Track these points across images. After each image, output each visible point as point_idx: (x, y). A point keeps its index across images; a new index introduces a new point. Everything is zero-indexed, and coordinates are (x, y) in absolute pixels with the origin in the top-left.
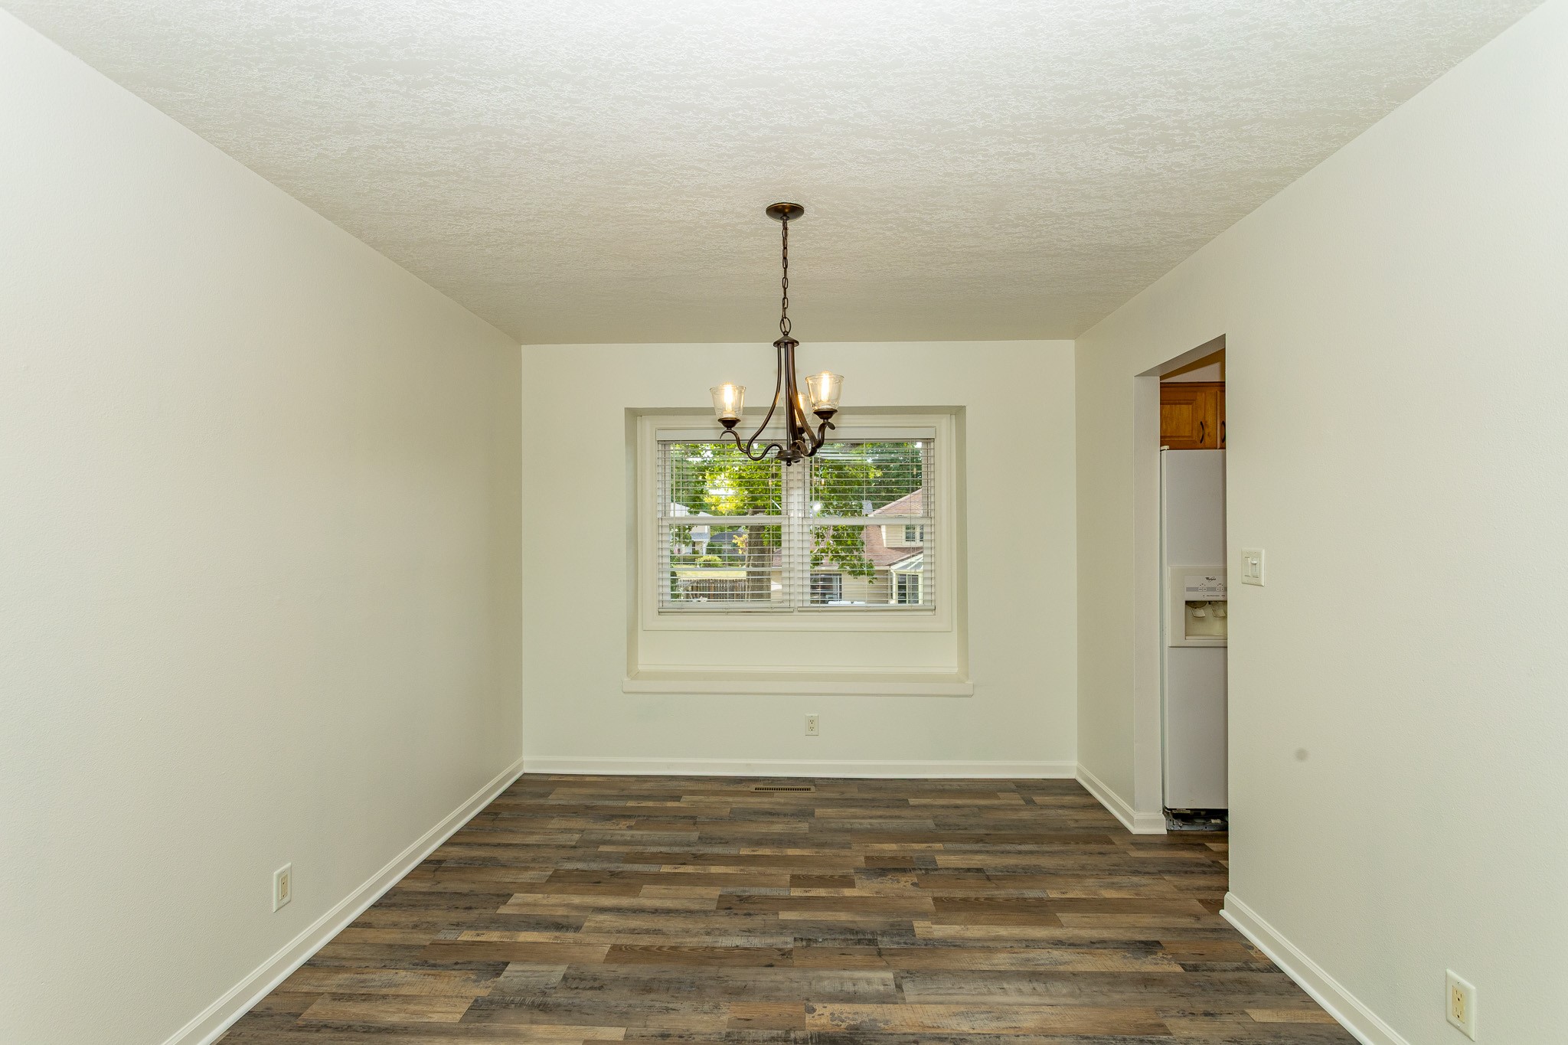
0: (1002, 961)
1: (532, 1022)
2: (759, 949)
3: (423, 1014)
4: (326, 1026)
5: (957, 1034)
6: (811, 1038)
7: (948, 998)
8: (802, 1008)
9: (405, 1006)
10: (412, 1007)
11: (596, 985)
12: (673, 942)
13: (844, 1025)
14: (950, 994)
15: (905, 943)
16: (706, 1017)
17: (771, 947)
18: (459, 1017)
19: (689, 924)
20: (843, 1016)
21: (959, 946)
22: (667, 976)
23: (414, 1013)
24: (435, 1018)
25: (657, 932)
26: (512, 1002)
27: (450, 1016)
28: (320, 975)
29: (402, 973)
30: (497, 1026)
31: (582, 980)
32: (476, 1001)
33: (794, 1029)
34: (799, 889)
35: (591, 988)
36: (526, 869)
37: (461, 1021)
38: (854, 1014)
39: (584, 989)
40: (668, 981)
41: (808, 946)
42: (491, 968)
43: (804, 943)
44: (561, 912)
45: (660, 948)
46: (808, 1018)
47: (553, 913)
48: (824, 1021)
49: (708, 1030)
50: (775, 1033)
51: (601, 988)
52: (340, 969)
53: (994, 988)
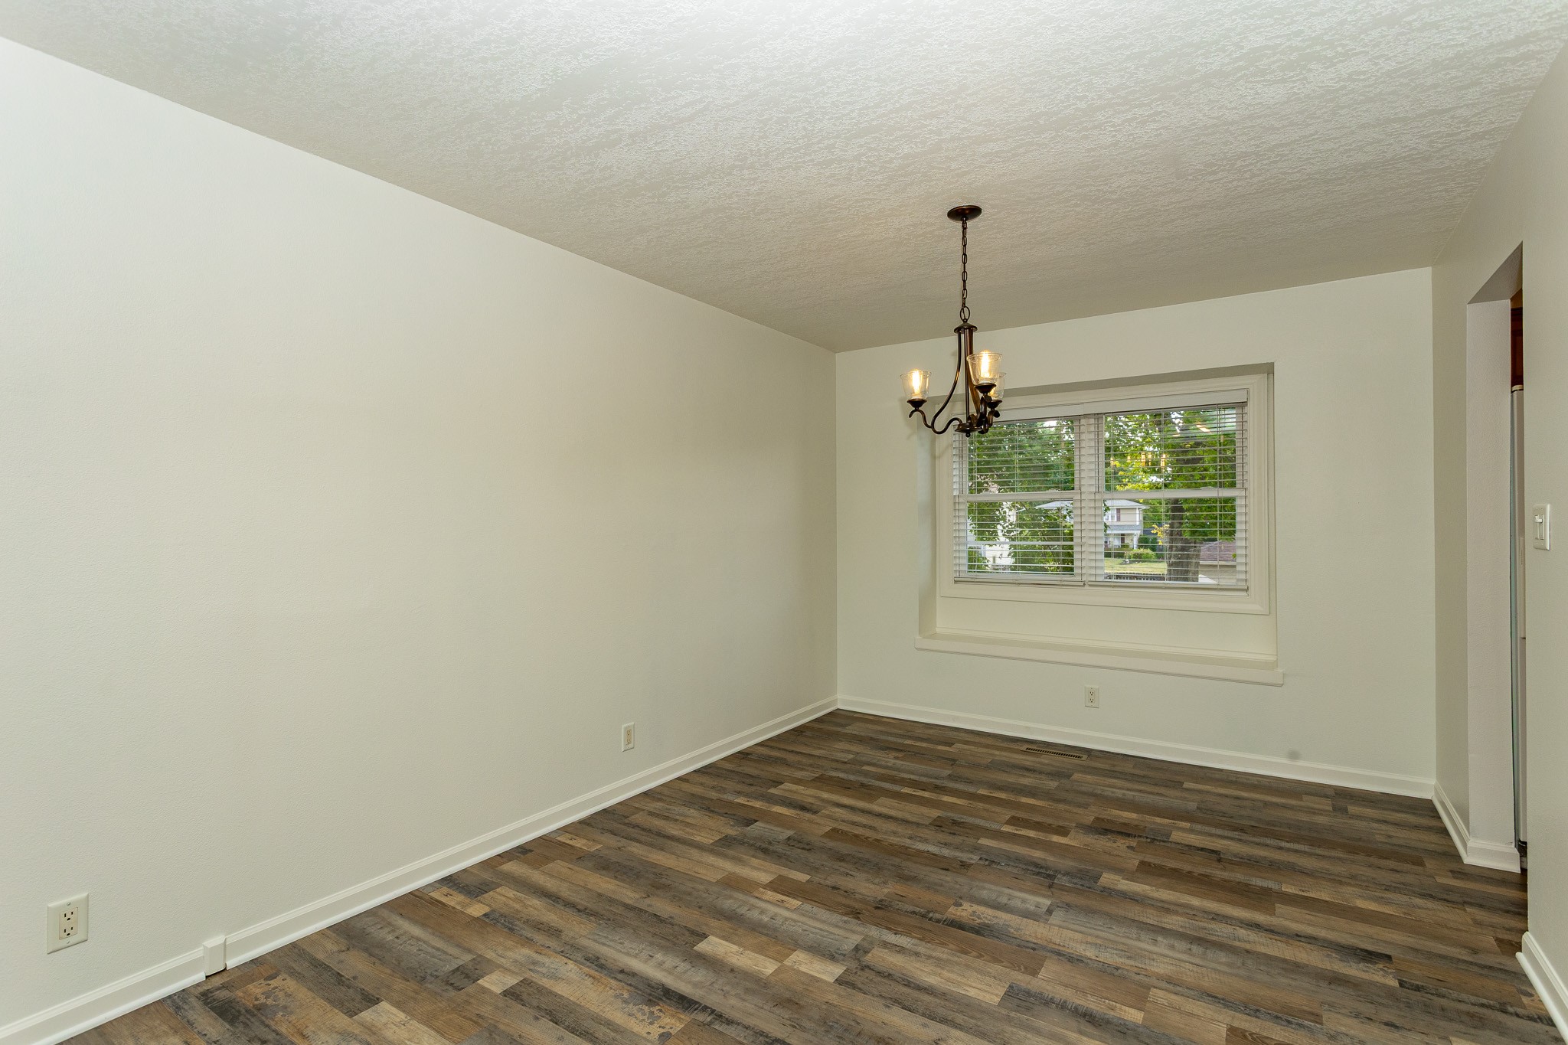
0: (1174, 922)
1: (753, 856)
2: (945, 857)
3: (692, 835)
4: (638, 826)
5: (1078, 955)
6: (945, 921)
7: (1092, 931)
8: (952, 902)
9: (685, 828)
10: (688, 830)
11: (807, 847)
12: (879, 837)
13: (978, 921)
14: (1095, 929)
15: (1082, 885)
16: (872, 886)
17: (955, 859)
18: (712, 841)
19: (900, 829)
20: (982, 916)
21: (1137, 901)
22: (861, 855)
23: (688, 833)
24: (698, 838)
25: (871, 828)
26: (747, 843)
27: (707, 840)
28: (648, 800)
29: (692, 811)
30: (731, 852)
31: (799, 842)
32: (726, 836)
33: (935, 912)
34: (1011, 827)
35: (803, 849)
36: (803, 769)
37: (711, 844)
38: (994, 917)
39: (798, 848)
40: (860, 859)
41: (989, 865)
42: (745, 821)
43: (987, 863)
44: (811, 800)
45: (867, 838)
46: (952, 909)
47: (804, 800)
48: (964, 914)
49: (869, 894)
50: (917, 910)
51: (808, 850)
52: (660, 800)
53: (1143, 936)
